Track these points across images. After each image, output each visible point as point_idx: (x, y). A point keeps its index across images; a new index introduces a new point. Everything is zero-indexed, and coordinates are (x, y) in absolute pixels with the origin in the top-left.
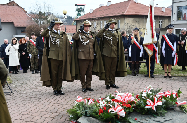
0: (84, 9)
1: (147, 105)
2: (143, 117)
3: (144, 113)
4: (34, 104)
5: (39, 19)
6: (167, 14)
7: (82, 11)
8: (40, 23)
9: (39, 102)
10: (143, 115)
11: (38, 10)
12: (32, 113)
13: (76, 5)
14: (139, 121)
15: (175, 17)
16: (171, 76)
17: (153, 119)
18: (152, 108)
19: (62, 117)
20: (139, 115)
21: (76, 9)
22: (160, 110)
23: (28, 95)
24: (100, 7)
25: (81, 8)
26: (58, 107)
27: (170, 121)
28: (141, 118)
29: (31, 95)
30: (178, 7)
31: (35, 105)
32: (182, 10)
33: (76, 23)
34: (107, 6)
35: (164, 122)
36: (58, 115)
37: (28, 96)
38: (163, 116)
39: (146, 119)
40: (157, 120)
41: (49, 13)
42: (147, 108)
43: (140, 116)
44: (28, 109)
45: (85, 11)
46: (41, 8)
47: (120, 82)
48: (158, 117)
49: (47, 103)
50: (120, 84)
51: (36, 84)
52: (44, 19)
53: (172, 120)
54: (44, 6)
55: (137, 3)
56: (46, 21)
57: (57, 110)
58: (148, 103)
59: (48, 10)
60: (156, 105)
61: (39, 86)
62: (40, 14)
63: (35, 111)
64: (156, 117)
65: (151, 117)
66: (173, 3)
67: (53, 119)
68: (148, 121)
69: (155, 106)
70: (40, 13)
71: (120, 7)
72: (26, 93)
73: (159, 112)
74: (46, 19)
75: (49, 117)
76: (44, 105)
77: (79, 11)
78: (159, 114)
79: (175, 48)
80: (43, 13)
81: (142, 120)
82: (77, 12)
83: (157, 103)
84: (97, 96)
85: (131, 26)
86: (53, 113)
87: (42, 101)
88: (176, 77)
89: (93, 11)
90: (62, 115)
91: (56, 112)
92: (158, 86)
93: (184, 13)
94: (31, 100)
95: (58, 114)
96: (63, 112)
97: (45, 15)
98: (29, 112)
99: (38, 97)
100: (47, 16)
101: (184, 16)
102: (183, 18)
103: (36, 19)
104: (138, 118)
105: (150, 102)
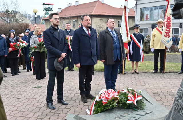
0: (52, 8)
1: (128, 100)
2: (126, 112)
3: (125, 108)
4: (14, 104)
5: (6, 17)
6: (131, 15)
7: (50, 10)
8: (7, 22)
9: (20, 102)
10: (124, 109)
11: (5, 8)
12: (14, 114)
13: (44, 4)
14: (123, 115)
15: (138, 17)
16: (138, 72)
17: (134, 112)
18: (133, 103)
19: (45, 116)
20: (121, 109)
21: (44, 8)
22: (140, 104)
23: (5, 95)
24: (68, 7)
25: (49, 7)
26: (40, 106)
27: (150, 114)
28: (123, 113)
29: (9, 95)
30: (141, 8)
31: (15, 106)
32: (145, 11)
33: (44, 22)
34: (75, 6)
35: (145, 115)
36: (41, 115)
37: (6, 97)
38: (143, 110)
39: (128, 113)
40: (138, 114)
41: (17, 11)
42: (129, 103)
43: (122, 111)
44: (9, 110)
45: (53, 10)
46: (8, 6)
47: (96, 79)
48: (139, 111)
49: (28, 103)
50: (96, 81)
51: (12, 84)
52: (12, 18)
53: (151, 113)
54: (11, 5)
55: (104, 4)
56: (13, 20)
57: (39, 109)
58: (129, 98)
59: (15, 9)
60: (136, 99)
61: (16, 86)
62: (7, 13)
63: (17, 112)
64: (137, 111)
65: (132, 111)
66: (136, 4)
67: (37, 118)
68: (130, 115)
69: (136, 101)
70: (7, 11)
71: (88, 7)
72: (3, 94)
73: (139, 106)
74: (13, 18)
75: (33, 117)
76: (25, 105)
77: (47, 10)
78: (140, 108)
79: (141, 46)
80: (10, 11)
81: (124, 114)
82: (45, 11)
83: (137, 97)
84: (76, 93)
85: (100, 26)
86: (36, 113)
87: (22, 101)
88: (146, 72)
89: (62, 10)
90: (46, 114)
91: (39, 112)
92: (132, 82)
93: (146, 14)
94: (11, 100)
95: (41, 113)
96: (46, 111)
97: (12, 14)
98: (11, 113)
99: (16, 97)
100: (15, 15)
101: (147, 16)
102: (146, 19)
103: (3, 18)
104: (121, 113)
105: (131, 97)
